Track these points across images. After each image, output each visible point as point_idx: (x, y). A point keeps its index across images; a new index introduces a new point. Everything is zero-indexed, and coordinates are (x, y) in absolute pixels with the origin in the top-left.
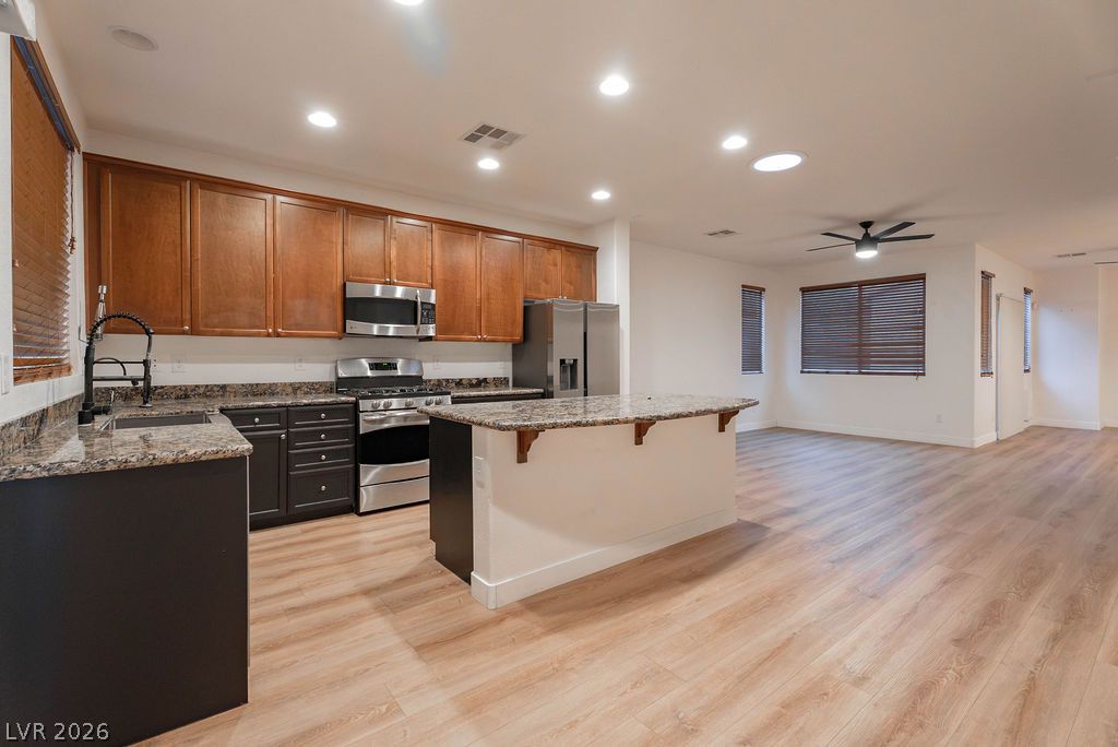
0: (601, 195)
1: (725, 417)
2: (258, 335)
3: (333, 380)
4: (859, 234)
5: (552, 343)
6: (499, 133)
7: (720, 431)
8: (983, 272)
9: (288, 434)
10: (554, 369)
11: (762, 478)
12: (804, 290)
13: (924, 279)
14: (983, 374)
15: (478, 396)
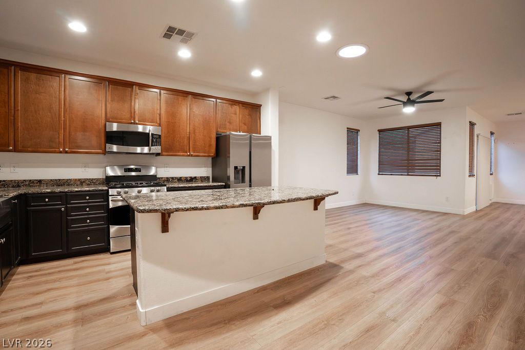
0: (257, 73)
1: (317, 201)
2: (54, 152)
3: (104, 177)
4: (405, 99)
5: (229, 157)
6: (181, 32)
7: (314, 210)
8: (470, 122)
9: (66, 208)
10: (231, 172)
11: (349, 234)
12: (380, 131)
13: (440, 125)
14: (470, 176)
15: (184, 187)
